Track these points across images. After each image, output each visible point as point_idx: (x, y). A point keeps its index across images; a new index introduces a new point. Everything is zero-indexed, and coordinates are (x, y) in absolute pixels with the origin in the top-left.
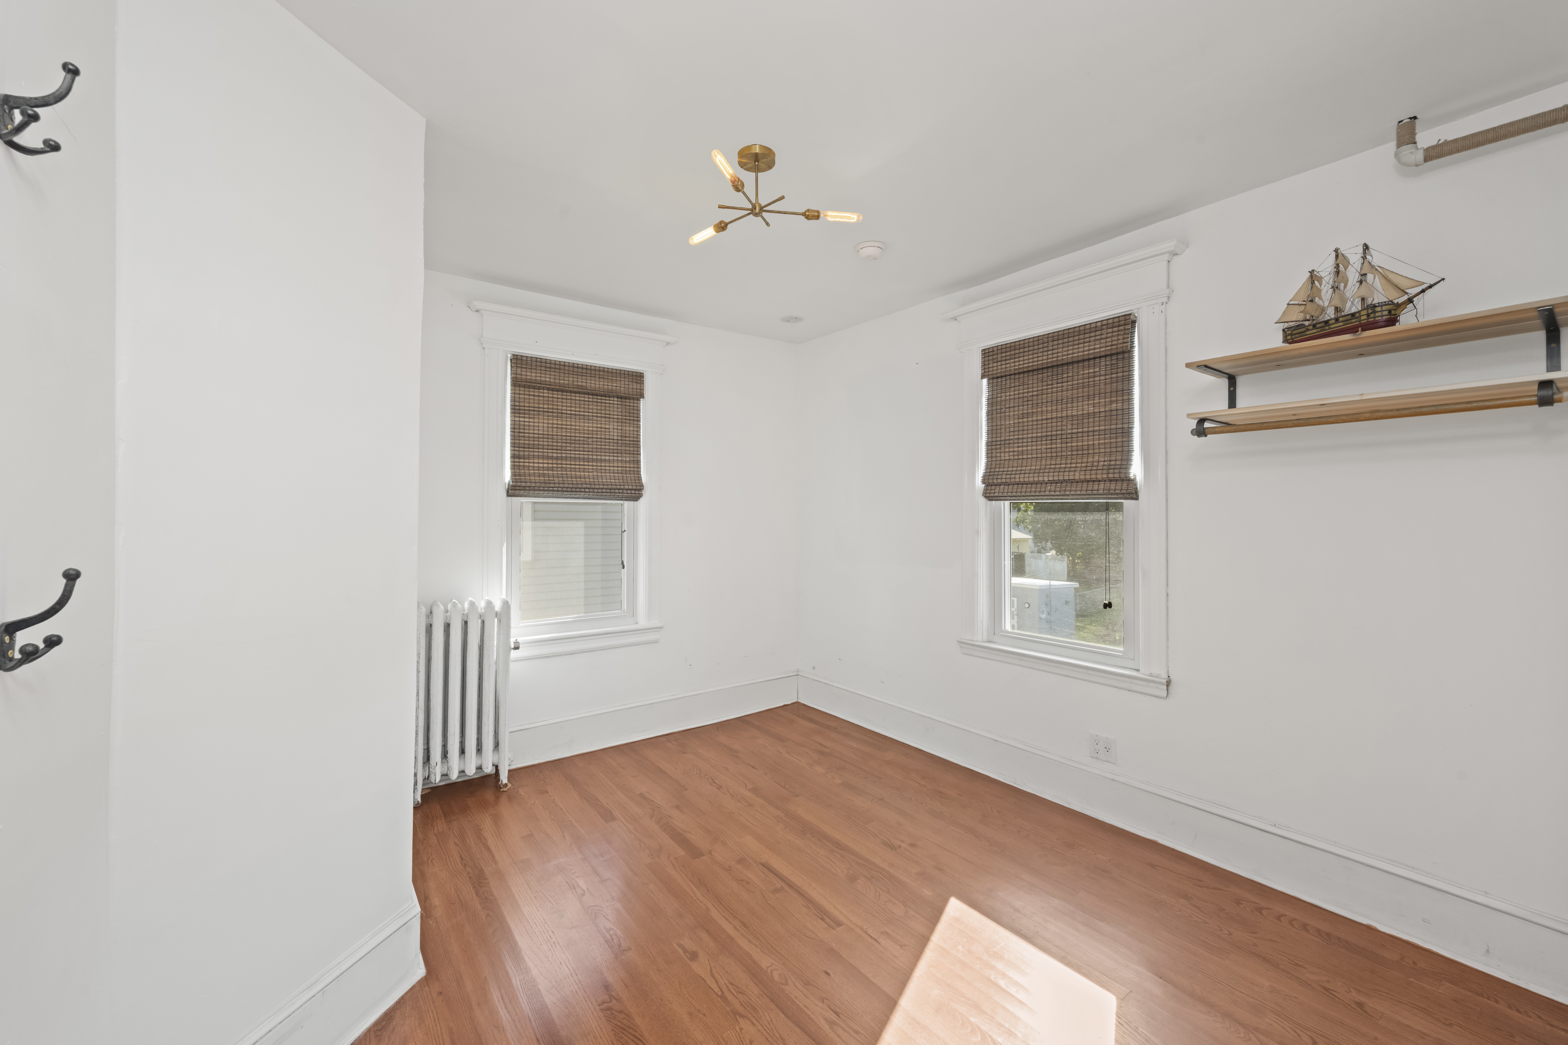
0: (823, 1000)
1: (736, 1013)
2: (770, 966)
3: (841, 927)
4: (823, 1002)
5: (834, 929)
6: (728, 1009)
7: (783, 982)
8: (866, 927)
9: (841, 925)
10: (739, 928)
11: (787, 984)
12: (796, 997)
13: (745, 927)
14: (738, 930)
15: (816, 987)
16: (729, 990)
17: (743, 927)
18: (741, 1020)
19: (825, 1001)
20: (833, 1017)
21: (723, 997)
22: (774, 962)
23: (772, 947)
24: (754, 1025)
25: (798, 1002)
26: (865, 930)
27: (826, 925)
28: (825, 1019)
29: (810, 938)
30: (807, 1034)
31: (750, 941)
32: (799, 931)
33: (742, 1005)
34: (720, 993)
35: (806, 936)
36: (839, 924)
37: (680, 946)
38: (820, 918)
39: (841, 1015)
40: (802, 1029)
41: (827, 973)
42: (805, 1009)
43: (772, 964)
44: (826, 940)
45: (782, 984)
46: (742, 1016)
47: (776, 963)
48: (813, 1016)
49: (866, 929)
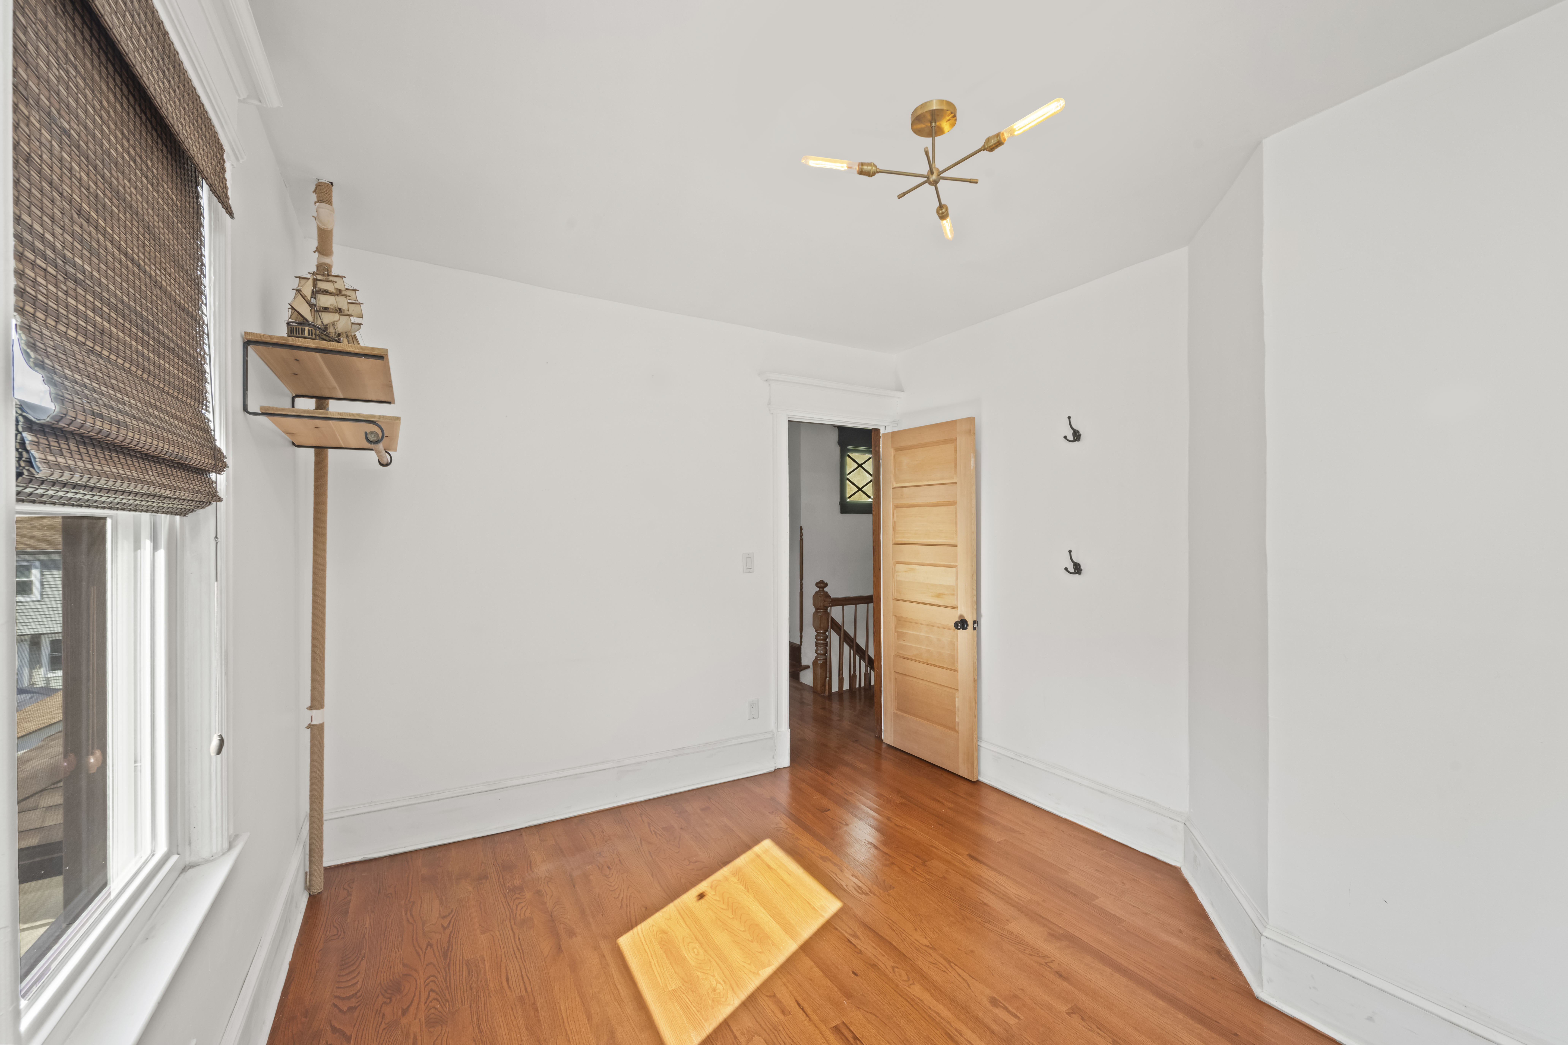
0: (860, 952)
1: (933, 949)
2: (911, 985)
3: (834, 1024)
4: (860, 951)
5: (843, 1022)
6: (941, 952)
7: (896, 969)
8: (806, 1022)
9: (833, 1027)
10: (957, 1034)
11: (893, 968)
12: (884, 956)
13: (950, 1035)
14: (956, 1030)
15: (865, 962)
16: (945, 967)
17: (952, 1034)
18: (928, 944)
19: (858, 951)
20: (852, 940)
21: (949, 962)
22: (908, 989)
23: (912, 1006)
24: (916, 940)
25: (882, 952)
26: (808, 1019)
27: (851, 1029)
28: (860, 939)
29: (871, 1013)
30: (874, 931)
31: (938, 1014)
32: (884, 1023)
33: (930, 954)
34: (952, 964)
35: (876, 1016)
36: (836, 1029)
37: (1018, 1018)
38: (859, 1040)
39: (847, 940)
40: (877, 934)
41: (856, 974)
42: (876, 947)
43: (909, 987)
44: (854, 1009)
45: (897, 967)
46: (927, 946)
47: (905, 987)
48: (870, 941)
49: (805, 1020)
